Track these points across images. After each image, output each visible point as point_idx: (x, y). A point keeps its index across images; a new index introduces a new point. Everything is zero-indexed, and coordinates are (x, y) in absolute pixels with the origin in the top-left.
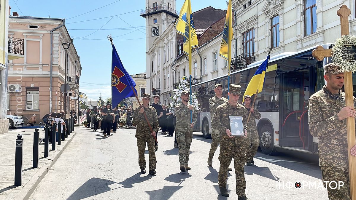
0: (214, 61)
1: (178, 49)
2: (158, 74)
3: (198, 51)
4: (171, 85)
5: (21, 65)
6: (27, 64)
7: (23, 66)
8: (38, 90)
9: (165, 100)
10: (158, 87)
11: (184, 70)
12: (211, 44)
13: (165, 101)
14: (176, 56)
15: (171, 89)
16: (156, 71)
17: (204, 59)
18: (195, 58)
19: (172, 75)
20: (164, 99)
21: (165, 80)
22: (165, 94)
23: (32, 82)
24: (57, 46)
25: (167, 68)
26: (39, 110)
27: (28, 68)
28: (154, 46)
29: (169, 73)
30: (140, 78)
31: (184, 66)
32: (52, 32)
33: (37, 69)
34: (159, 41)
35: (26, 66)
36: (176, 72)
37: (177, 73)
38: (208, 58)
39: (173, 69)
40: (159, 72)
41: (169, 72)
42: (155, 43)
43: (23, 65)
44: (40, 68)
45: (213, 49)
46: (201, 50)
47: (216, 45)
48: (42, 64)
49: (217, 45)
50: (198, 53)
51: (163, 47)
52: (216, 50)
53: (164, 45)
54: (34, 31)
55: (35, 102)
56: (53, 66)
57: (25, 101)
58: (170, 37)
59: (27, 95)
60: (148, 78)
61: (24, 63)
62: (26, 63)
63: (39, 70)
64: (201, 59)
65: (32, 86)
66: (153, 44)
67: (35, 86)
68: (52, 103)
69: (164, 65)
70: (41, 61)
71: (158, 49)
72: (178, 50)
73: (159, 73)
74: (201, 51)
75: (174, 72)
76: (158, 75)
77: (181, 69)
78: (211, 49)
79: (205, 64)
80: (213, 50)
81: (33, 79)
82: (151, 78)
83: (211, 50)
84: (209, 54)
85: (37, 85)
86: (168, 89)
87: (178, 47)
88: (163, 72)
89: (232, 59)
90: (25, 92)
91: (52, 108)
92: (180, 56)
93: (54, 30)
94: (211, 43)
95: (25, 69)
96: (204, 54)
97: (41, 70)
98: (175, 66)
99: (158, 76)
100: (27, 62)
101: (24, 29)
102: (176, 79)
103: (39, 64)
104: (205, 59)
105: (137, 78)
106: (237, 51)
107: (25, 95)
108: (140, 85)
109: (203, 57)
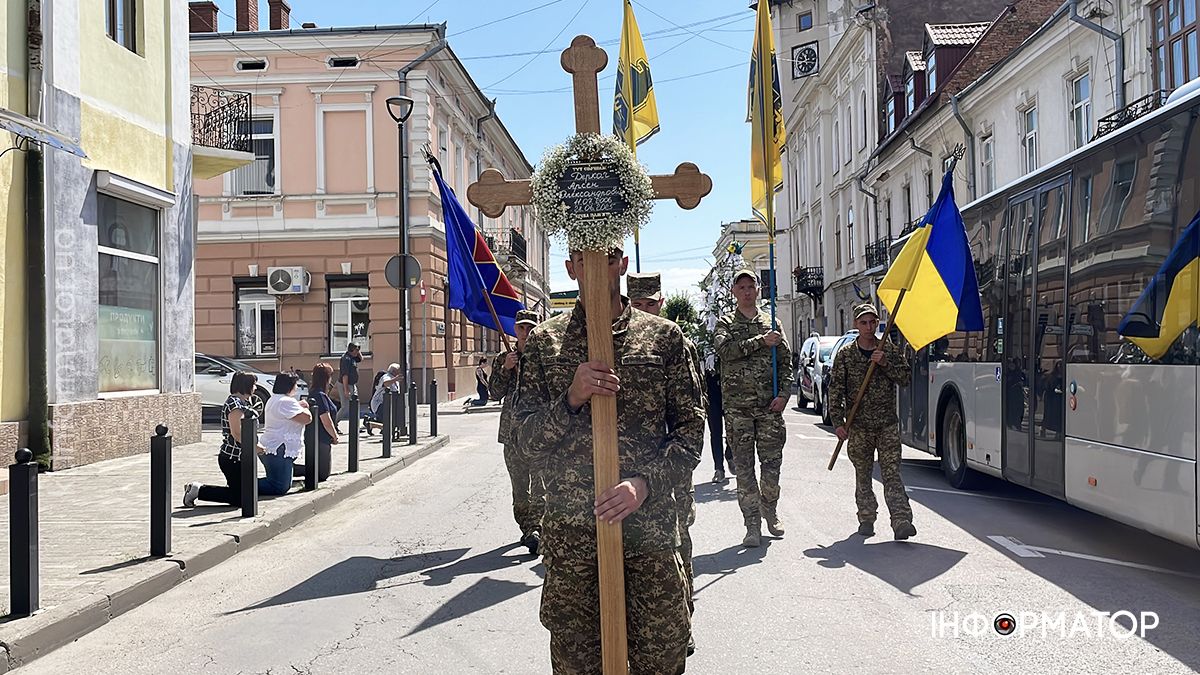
0: (1024, 143)
1: (885, 113)
2: (814, 216)
3: (956, 109)
4: (860, 250)
5: (309, 198)
6: (327, 194)
7: (316, 200)
8: (365, 283)
9: (841, 307)
10: (816, 262)
11: (908, 189)
12: (1006, 72)
13: (842, 311)
14: (877, 141)
15: (859, 266)
16: (809, 203)
17: (984, 138)
18: (948, 137)
19: (862, 213)
20: (837, 306)
21: (838, 234)
22: (841, 286)
23: (345, 256)
24: (424, 123)
25: (844, 188)
26: (370, 353)
27: (330, 209)
28: (800, 110)
29: (851, 208)
30: (757, 232)
31: (906, 174)
32: (406, 74)
33: (359, 209)
34: (815, 91)
35: (323, 201)
36: (875, 203)
37: (882, 205)
38: (998, 133)
39: (864, 191)
40: (816, 206)
41: (854, 204)
42: (802, 99)
43: (314, 197)
44: (368, 205)
45: (1020, 91)
46: (969, 102)
47: (1030, 74)
48: (375, 193)
49: (1035, 74)
50: (957, 116)
51: (830, 113)
52: (1031, 95)
53: (832, 102)
54: (344, 78)
55: (356, 327)
56: (411, 195)
57: (326, 325)
58: (853, 72)
59: (330, 303)
60: (782, 231)
61: (318, 191)
62: (323, 192)
63: (365, 212)
64: (973, 139)
65: (346, 269)
66: (796, 104)
67: (357, 270)
68: (410, 329)
69: (836, 179)
70: (370, 183)
71: (811, 120)
72: (883, 116)
73: (817, 210)
74: (970, 107)
75: (871, 199)
76: (816, 219)
77: (895, 187)
78: (1013, 92)
79: (987, 157)
80: (1019, 96)
81: (346, 244)
82: (792, 230)
83: (1011, 98)
84: (1004, 113)
85: (361, 269)
86: (851, 266)
87: (882, 104)
88: (830, 205)
89: (1102, 124)
90: (325, 293)
91: (410, 346)
92: (889, 136)
93: (410, 69)
94: (1010, 69)
95: (320, 213)
96: (982, 119)
97: (371, 212)
98: (872, 178)
99: (813, 219)
100: (326, 187)
101: (313, 74)
102: (877, 227)
103: (366, 193)
104: (986, 138)
105: (747, 233)
106: (1124, 85)
107: (325, 301)
108: (757, 259)
109: (979, 128)
